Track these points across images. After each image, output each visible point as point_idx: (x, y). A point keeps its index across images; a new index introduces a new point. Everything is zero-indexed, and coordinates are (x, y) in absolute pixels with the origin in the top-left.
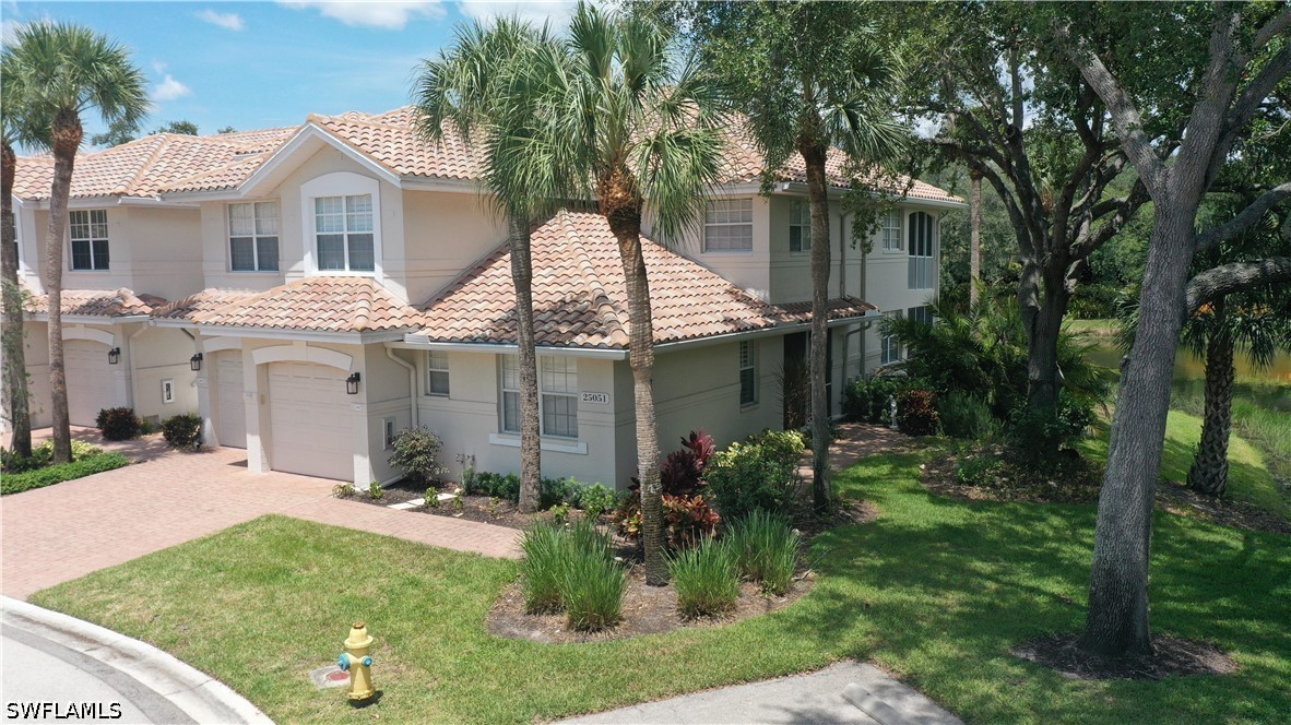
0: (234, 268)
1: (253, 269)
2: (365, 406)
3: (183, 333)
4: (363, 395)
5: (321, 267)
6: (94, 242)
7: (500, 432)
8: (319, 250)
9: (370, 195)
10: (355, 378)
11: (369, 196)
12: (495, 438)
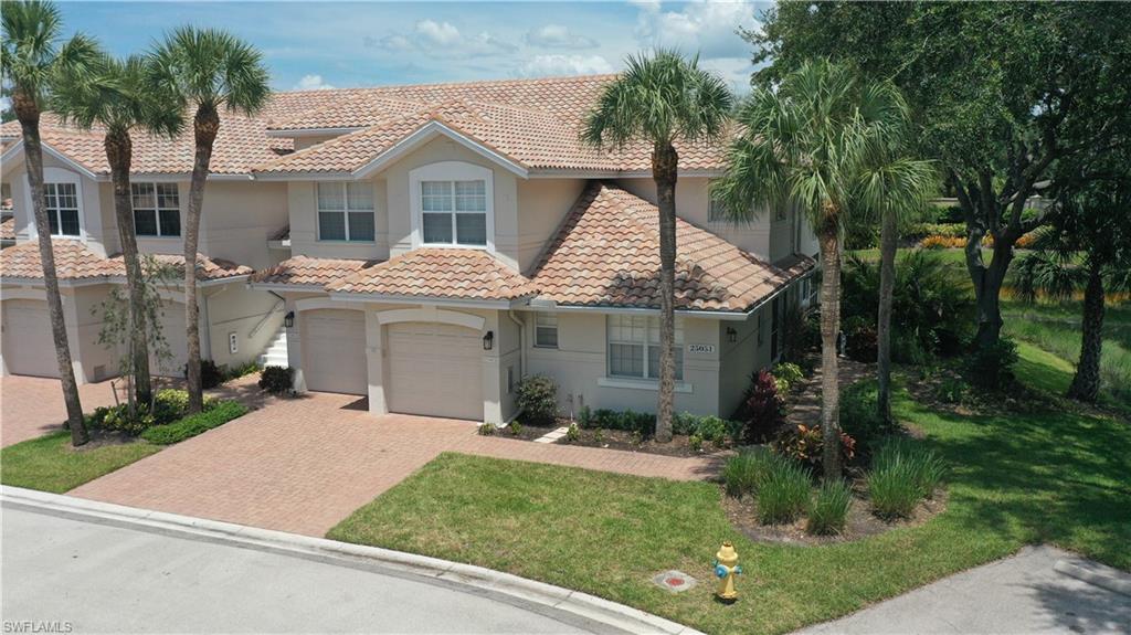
0: (323, 238)
1: (344, 239)
2: (498, 359)
3: (270, 295)
4: (496, 349)
5: (427, 240)
6: (160, 212)
7: (607, 376)
8: (424, 224)
9: (483, 182)
10: (490, 336)
11: (481, 183)
12: (603, 381)
